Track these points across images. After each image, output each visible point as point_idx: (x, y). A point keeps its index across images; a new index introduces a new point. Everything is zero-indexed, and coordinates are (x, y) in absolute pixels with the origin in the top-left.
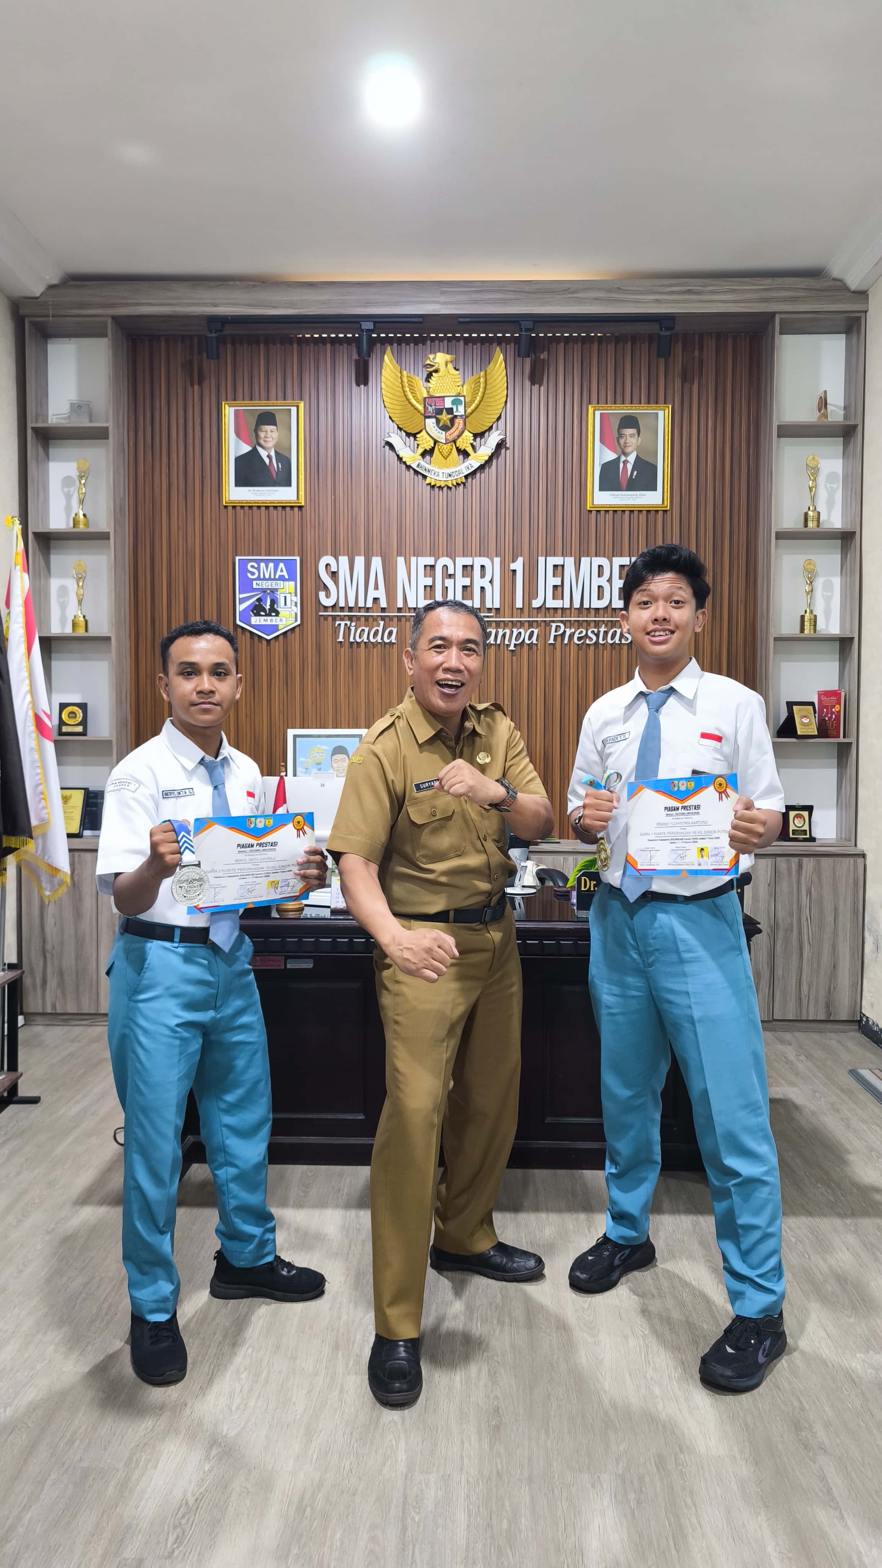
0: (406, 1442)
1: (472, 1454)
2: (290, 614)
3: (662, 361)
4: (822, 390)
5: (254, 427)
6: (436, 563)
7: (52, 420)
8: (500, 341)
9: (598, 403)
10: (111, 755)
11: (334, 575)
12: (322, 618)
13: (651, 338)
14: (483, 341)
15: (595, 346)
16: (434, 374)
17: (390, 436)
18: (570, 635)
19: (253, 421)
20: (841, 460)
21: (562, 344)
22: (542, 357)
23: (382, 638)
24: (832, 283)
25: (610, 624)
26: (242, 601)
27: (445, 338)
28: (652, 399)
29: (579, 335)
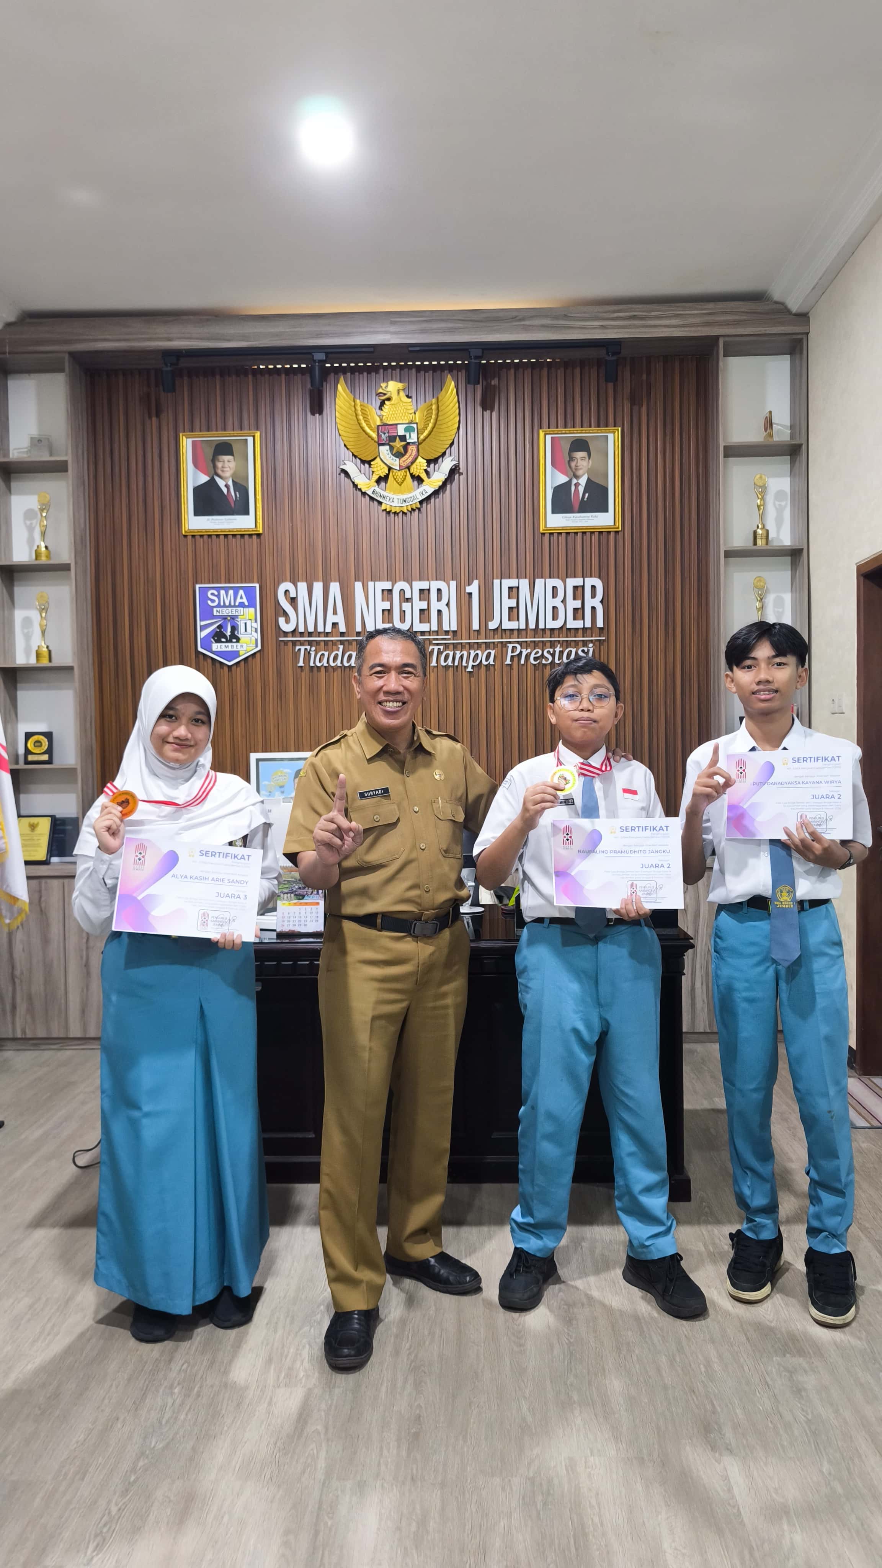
0: (327, 1452)
1: (389, 1460)
2: (250, 640)
3: (611, 385)
4: (767, 411)
5: (211, 458)
6: (393, 586)
7: (13, 454)
8: (451, 369)
9: (549, 428)
10: (76, 782)
11: (293, 601)
12: (282, 644)
13: (600, 363)
14: (434, 368)
15: (545, 371)
16: (386, 402)
17: (345, 464)
18: (527, 655)
19: (210, 452)
20: (789, 479)
21: (512, 371)
22: (493, 383)
23: (342, 662)
24: (775, 306)
25: (565, 644)
26: (203, 628)
27: (398, 366)
28: (602, 422)
29: (529, 360)
